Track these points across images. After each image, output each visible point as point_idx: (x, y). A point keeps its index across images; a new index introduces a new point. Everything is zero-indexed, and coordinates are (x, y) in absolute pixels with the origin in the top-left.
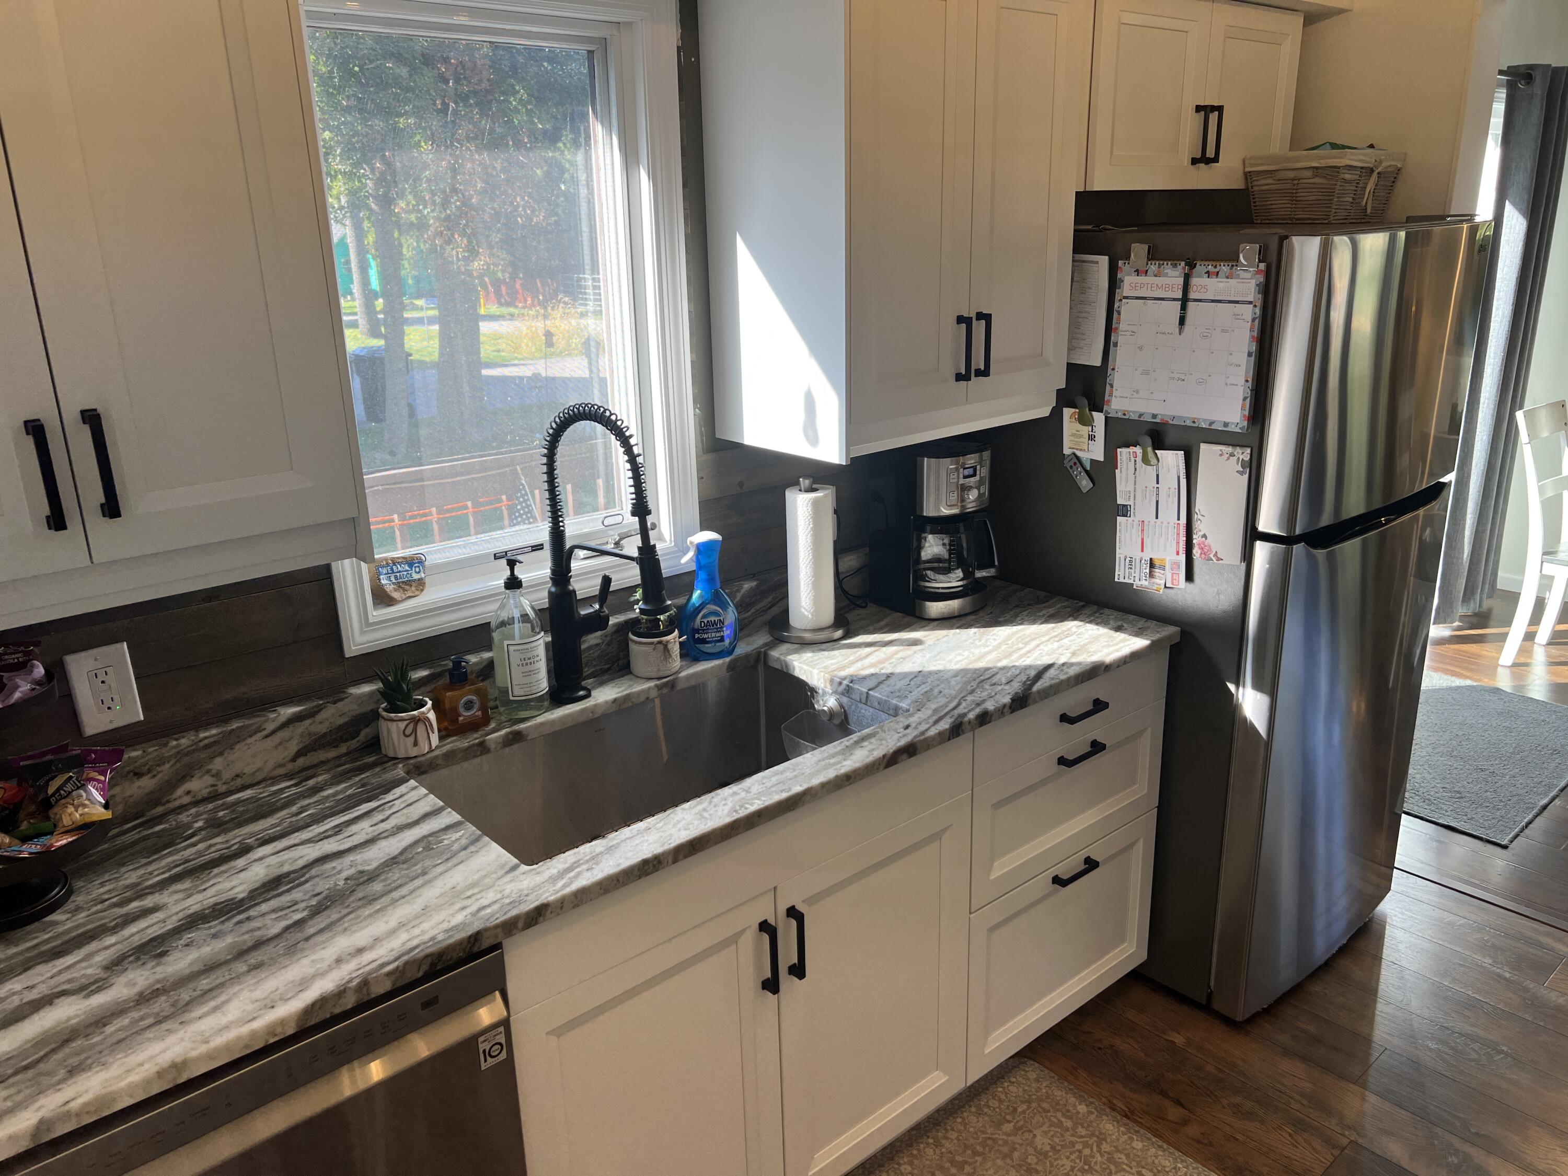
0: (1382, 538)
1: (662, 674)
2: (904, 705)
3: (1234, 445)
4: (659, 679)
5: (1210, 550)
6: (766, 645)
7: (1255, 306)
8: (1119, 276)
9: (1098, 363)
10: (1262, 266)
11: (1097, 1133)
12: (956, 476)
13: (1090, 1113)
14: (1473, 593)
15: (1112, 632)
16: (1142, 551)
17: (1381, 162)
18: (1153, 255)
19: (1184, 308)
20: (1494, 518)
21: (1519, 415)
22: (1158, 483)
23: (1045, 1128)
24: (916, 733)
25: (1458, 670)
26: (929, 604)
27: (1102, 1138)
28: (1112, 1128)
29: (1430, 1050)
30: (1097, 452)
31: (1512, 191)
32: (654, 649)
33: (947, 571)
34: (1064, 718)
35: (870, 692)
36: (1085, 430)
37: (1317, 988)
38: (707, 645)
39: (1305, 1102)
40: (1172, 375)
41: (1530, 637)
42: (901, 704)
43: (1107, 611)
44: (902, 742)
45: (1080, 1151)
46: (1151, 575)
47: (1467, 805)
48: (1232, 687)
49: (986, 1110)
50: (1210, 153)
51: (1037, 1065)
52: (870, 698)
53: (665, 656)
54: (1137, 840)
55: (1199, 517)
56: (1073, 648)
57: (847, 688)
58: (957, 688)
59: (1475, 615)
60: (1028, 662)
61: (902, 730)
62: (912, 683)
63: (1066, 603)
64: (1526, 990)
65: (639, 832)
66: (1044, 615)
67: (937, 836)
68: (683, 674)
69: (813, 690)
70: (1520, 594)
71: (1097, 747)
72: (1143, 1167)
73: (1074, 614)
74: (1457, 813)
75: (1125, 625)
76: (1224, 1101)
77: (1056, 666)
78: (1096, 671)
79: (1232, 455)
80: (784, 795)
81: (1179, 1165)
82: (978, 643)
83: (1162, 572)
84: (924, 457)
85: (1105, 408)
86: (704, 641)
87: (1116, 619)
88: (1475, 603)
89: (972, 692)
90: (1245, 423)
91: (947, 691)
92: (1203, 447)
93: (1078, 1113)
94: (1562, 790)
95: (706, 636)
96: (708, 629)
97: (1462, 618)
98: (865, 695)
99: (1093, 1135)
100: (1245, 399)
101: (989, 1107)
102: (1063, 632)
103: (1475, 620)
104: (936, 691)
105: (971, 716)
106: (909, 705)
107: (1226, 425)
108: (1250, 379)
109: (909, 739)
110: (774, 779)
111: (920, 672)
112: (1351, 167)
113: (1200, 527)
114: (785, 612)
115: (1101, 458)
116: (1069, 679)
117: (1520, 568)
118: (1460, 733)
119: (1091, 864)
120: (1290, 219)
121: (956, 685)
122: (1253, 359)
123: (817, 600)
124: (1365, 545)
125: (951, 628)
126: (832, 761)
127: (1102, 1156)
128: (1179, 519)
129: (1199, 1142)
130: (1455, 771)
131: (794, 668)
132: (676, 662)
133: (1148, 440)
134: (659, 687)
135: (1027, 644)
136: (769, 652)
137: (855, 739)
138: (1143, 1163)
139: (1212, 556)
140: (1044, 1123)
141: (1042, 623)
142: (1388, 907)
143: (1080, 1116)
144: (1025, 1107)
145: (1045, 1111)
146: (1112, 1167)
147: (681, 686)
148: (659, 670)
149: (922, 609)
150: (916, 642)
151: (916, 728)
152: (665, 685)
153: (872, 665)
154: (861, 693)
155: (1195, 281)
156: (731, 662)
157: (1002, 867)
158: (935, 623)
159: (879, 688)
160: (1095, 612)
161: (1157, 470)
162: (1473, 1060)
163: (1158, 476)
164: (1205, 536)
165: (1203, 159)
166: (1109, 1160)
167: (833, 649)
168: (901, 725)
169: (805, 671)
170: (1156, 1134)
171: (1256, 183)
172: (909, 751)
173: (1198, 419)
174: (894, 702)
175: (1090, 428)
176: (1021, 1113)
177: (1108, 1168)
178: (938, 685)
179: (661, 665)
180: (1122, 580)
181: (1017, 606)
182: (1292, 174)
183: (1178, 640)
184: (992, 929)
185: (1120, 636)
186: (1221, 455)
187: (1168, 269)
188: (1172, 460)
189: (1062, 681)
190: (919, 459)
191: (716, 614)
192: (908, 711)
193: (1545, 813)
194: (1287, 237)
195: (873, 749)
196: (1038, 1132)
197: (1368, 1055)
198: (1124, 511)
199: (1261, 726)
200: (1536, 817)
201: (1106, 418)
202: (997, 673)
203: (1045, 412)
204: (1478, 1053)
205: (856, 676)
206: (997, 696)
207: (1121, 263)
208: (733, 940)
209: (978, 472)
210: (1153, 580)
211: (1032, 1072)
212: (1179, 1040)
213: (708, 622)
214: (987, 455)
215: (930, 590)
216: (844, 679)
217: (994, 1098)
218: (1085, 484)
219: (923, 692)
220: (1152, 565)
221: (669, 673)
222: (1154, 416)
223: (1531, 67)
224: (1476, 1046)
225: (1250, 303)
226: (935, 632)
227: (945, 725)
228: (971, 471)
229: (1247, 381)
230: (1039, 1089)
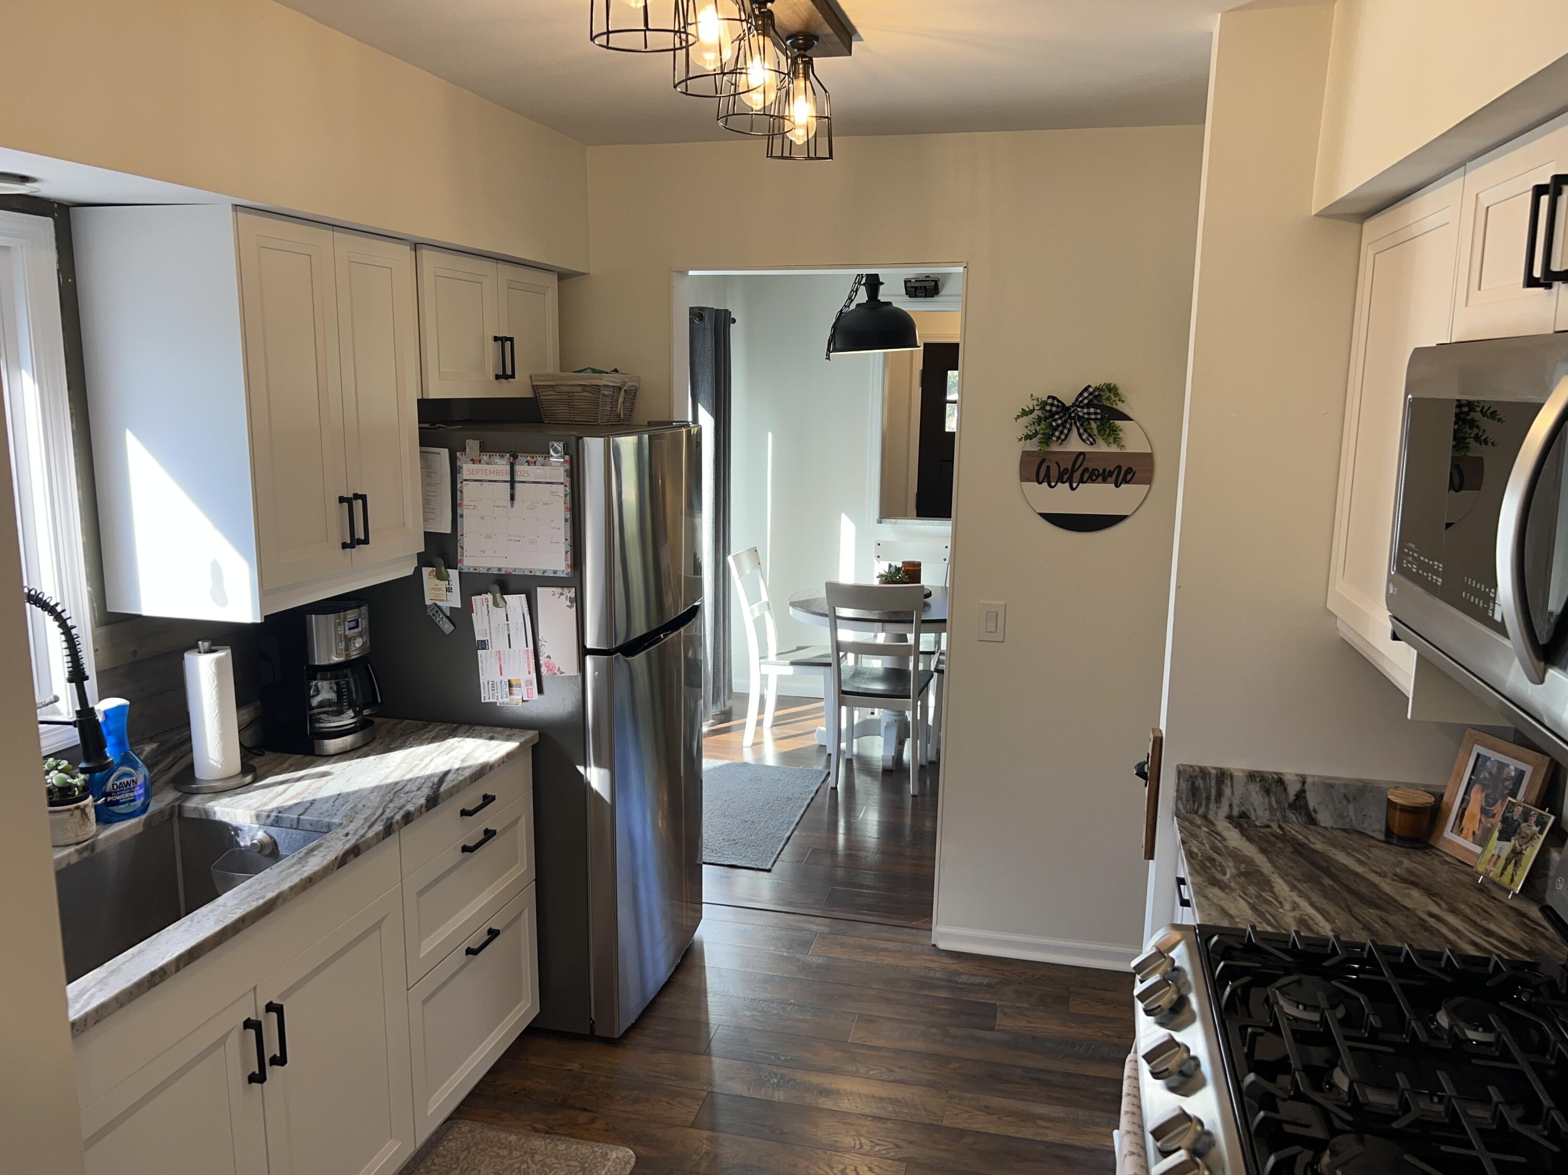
0: (661, 651)
1: (81, 839)
2: (336, 820)
3: (562, 587)
4: (78, 844)
5: (554, 667)
6: (177, 799)
7: (565, 486)
8: (458, 464)
9: (447, 530)
10: (567, 457)
11: (529, 1151)
12: (342, 628)
13: (520, 1139)
14: (718, 696)
15: (487, 741)
16: (501, 675)
17: (625, 383)
18: (483, 449)
19: (512, 488)
20: (724, 637)
21: (730, 559)
22: (507, 620)
23: (486, 1163)
24: (356, 837)
25: (717, 754)
26: (327, 742)
27: (533, 1153)
28: (539, 1143)
29: (747, 1017)
30: (454, 600)
31: (701, 396)
32: (72, 815)
33: (340, 713)
34: (464, 813)
35: (301, 817)
36: (443, 584)
37: (666, 999)
38: (120, 806)
39: (673, 1078)
40: (509, 538)
41: (760, 723)
42: (333, 821)
43: (477, 728)
44: (348, 846)
45: (519, 1168)
46: (511, 694)
47: (741, 847)
48: (581, 769)
49: (433, 1168)
50: (509, 372)
51: (467, 1121)
52: (301, 822)
53: (84, 820)
54: (524, 909)
55: (543, 643)
56: (461, 757)
57: (276, 819)
58: (378, 800)
59: (722, 713)
60: (428, 772)
61: (343, 838)
62: (336, 804)
63: (442, 727)
64: (798, 960)
65: (134, 956)
66: (427, 738)
67: (377, 926)
68: (101, 836)
69: (237, 829)
70: (748, 694)
71: (489, 834)
72: (569, 1160)
73: (453, 734)
74: (735, 855)
75: (496, 735)
76: (618, 1097)
77: (452, 772)
78: (483, 771)
79: (562, 594)
80: (261, 902)
81: (596, 1149)
82: (379, 766)
83: (519, 689)
84: (311, 614)
85: (459, 565)
86: (117, 803)
87: (487, 732)
88: (721, 704)
89: (391, 801)
90: (569, 570)
91: (370, 804)
92: (539, 589)
93: (510, 1142)
94: (797, 824)
95: (119, 798)
96: (122, 790)
97: (714, 717)
98: (296, 821)
99: (526, 1153)
100: (566, 553)
101: (435, 1164)
102: (448, 748)
103: (723, 717)
104: (360, 806)
105: (398, 817)
106: (342, 819)
107: (555, 572)
108: (568, 538)
109: (352, 842)
110: (246, 893)
111: (339, 795)
112: (606, 386)
113: (544, 651)
114: (191, 767)
115: (458, 605)
116: (465, 779)
117: (748, 675)
118: (727, 799)
119: (493, 934)
120: (570, 421)
121: (375, 799)
122: (568, 523)
123: (225, 751)
124: (649, 657)
125: (352, 759)
126: (292, 870)
127: (536, 1164)
128: (527, 646)
129: (606, 1130)
130: (730, 826)
131: (215, 813)
132: (93, 827)
133: (497, 588)
134: (79, 852)
135: (422, 760)
136: (184, 804)
137: (305, 851)
138: (569, 1158)
139: (556, 671)
140: (485, 1159)
141: (428, 744)
142: (703, 932)
143: (513, 1143)
144: (466, 1153)
145: (483, 1150)
146: (547, 1170)
147: (99, 848)
148: (77, 836)
149: (321, 747)
150: (325, 774)
151: (355, 834)
152: (86, 848)
153: (292, 798)
154: (292, 820)
155: (518, 468)
156: (146, 819)
157: (427, 947)
158: (336, 757)
159: (307, 813)
160: (469, 730)
161: (506, 611)
162: (774, 1015)
163: (507, 615)
164: (549, 657)
165: (504, 376)
166: (542, 1166)
167: (248, 792)
168: (341, 835)
169: (228, 814)
170: (572, 1136)
171: (541, 394)
172: (355, 851)
173: (534, 570)
174: (327, 819)
175: (447, 582)
176: (463, 1159)
177: (543, 1171)
178: (360, 802)
179: (79, 830)
180: (487, 700)
181: (402, 735)
182: (568, 389)
183: (537, 740)
184: (425, 1002)
185: (494, 743)
186: (554, 595)
187: (497, 459)
188: (516, 602)
189: (461, 782)
190: (308, 616)
191: (130, 775)
192: (341, 824)
193: (790, 841)
194: (581, 438)
195: (325, 855)
196: (482, 1168)
197: (708, 1033)
198: (483, 645)
199: (605, 794)
200: (784, 846)
201: (460, 573)
202: (406, 785)
203: (409, 572)
204: (776, 1009)
205: (282, 807)
206: (413, 800)
207: (458, 454)
208: (222, 1041)
209: (360, 624)
210: (512, 697)
211: (465, 1127)
212: (575, 1066)
213: (121, 783)
214: (364, 609)
215: (323, 730)
216: (272, 811)
217: (438, 1156)
218: (447, 627)
219: (348, 808)
220: (510, 685)
221: (87, 837)
222: (500, 569)
223: (702, 309)
224: (775, 1005)
225: (562, 483)
226: (339, 764)
227: (379, 827)
228: (353, 624)
229: (566, 540)
230: (473, 1137)
